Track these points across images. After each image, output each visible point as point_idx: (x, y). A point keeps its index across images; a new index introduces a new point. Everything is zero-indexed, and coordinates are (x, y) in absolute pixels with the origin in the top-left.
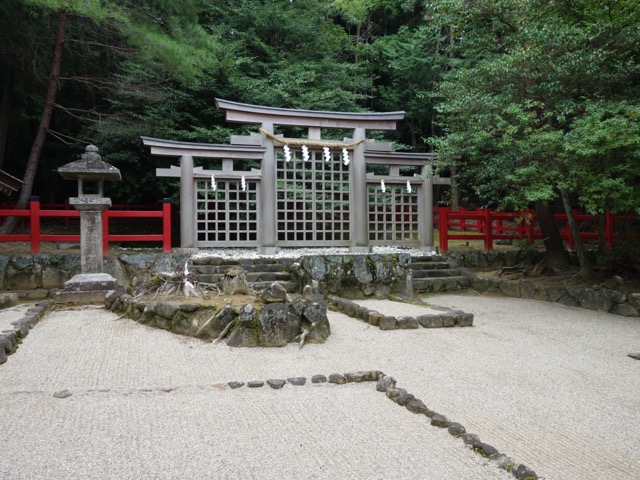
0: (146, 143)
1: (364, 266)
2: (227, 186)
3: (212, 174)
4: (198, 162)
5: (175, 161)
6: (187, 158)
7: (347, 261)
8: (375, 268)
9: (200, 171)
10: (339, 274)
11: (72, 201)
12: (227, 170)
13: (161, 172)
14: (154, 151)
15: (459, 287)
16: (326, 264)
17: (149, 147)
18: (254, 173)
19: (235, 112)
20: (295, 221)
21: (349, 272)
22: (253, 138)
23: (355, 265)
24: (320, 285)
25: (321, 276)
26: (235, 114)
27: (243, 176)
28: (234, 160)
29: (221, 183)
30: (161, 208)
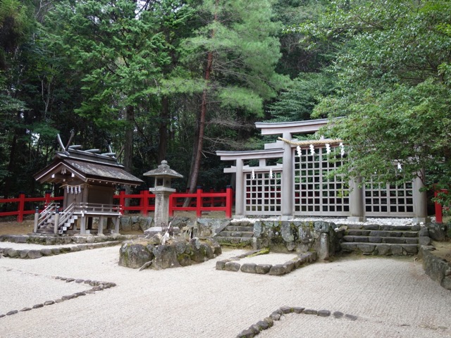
0: (218, 154)
1: (288, 229)
2: (263, 176)
3: (253, 169)
4: (246, 162)
5: (233, 163)
6: (239, 161)
7: (276, 225)
8: (297, 231)
9: (247, 168)
10: (270, 234)
11: (151, 189)
12: (263, 166)
13: (226, 170)
14: (222, 159)
15: (405, 253)
16: (262, 227)
17: (219, 157)
18: (278, 167)
19: (266, 128)
20: (307, 197)
21: (277, 233)
22: (278, 144)
23: (282, 228)
24: (258, 241)
25: (259, 235)
26: (266, 130)
27: (271, 168)
28: (266, 159)
29: (259, 175)
30: (225, 191)
